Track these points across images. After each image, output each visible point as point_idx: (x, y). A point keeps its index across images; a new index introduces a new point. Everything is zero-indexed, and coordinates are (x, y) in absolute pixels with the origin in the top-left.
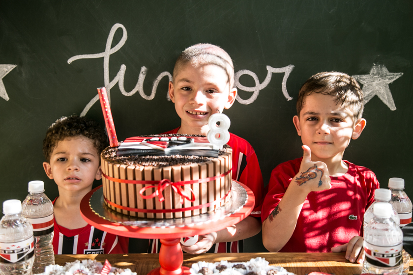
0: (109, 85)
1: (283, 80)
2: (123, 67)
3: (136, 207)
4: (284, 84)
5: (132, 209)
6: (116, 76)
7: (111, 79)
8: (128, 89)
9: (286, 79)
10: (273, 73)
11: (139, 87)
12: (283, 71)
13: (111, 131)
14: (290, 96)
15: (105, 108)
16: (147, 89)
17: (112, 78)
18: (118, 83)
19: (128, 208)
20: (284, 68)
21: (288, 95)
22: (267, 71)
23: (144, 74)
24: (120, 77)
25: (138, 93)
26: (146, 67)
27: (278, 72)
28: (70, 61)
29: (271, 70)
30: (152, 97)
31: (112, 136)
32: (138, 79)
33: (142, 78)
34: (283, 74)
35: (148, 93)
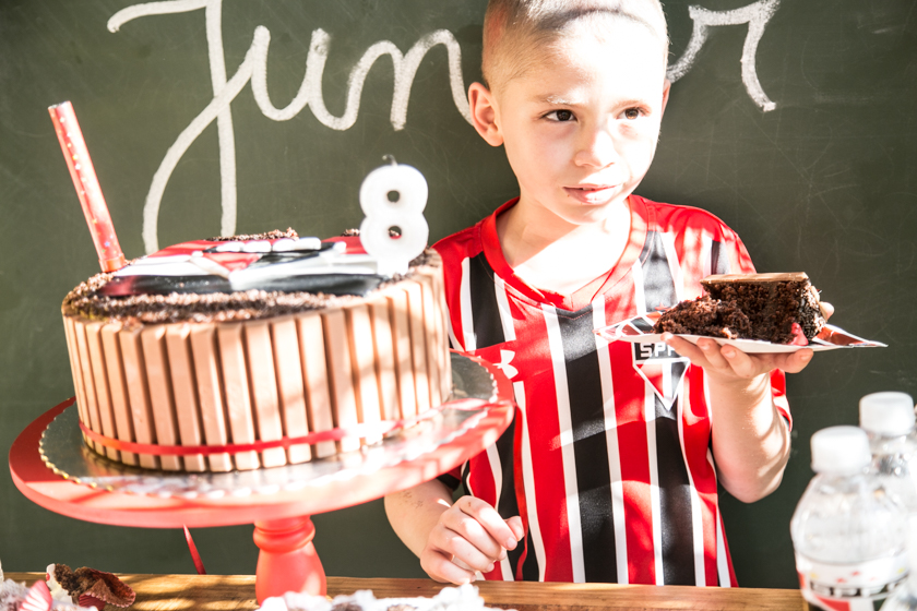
0: (225, 90)
1: (746, 48)
2: (262, 36)
3: (155, 441)
4: (748, 60)
5: (144, 448)
6: (242, 61)
7: (231, 72)
8: (280, 101)
9: (755, 45)
10: (709, 27)
11: (310, 93)
12: (743, 21)
13: (99, 227)
14: (771, 96)
15: (74, 163)
16: (334, 96)
17: (232, 67)
18: (249, 82)
19: (134, 445)
20: (747, 9)
21: (762, 95)
22: (691, 22)
23: (321, 53)
24: (255, 64)
25: (307, 110)
26: (326, 30)
27: (727, 23)
28: (114, 24)
29: (702, 18)
30: (348, 120)
31: (103, 239)
32: (304, 67)
33: (316, 63)
34: (743, 28)
35: (337, 109)
